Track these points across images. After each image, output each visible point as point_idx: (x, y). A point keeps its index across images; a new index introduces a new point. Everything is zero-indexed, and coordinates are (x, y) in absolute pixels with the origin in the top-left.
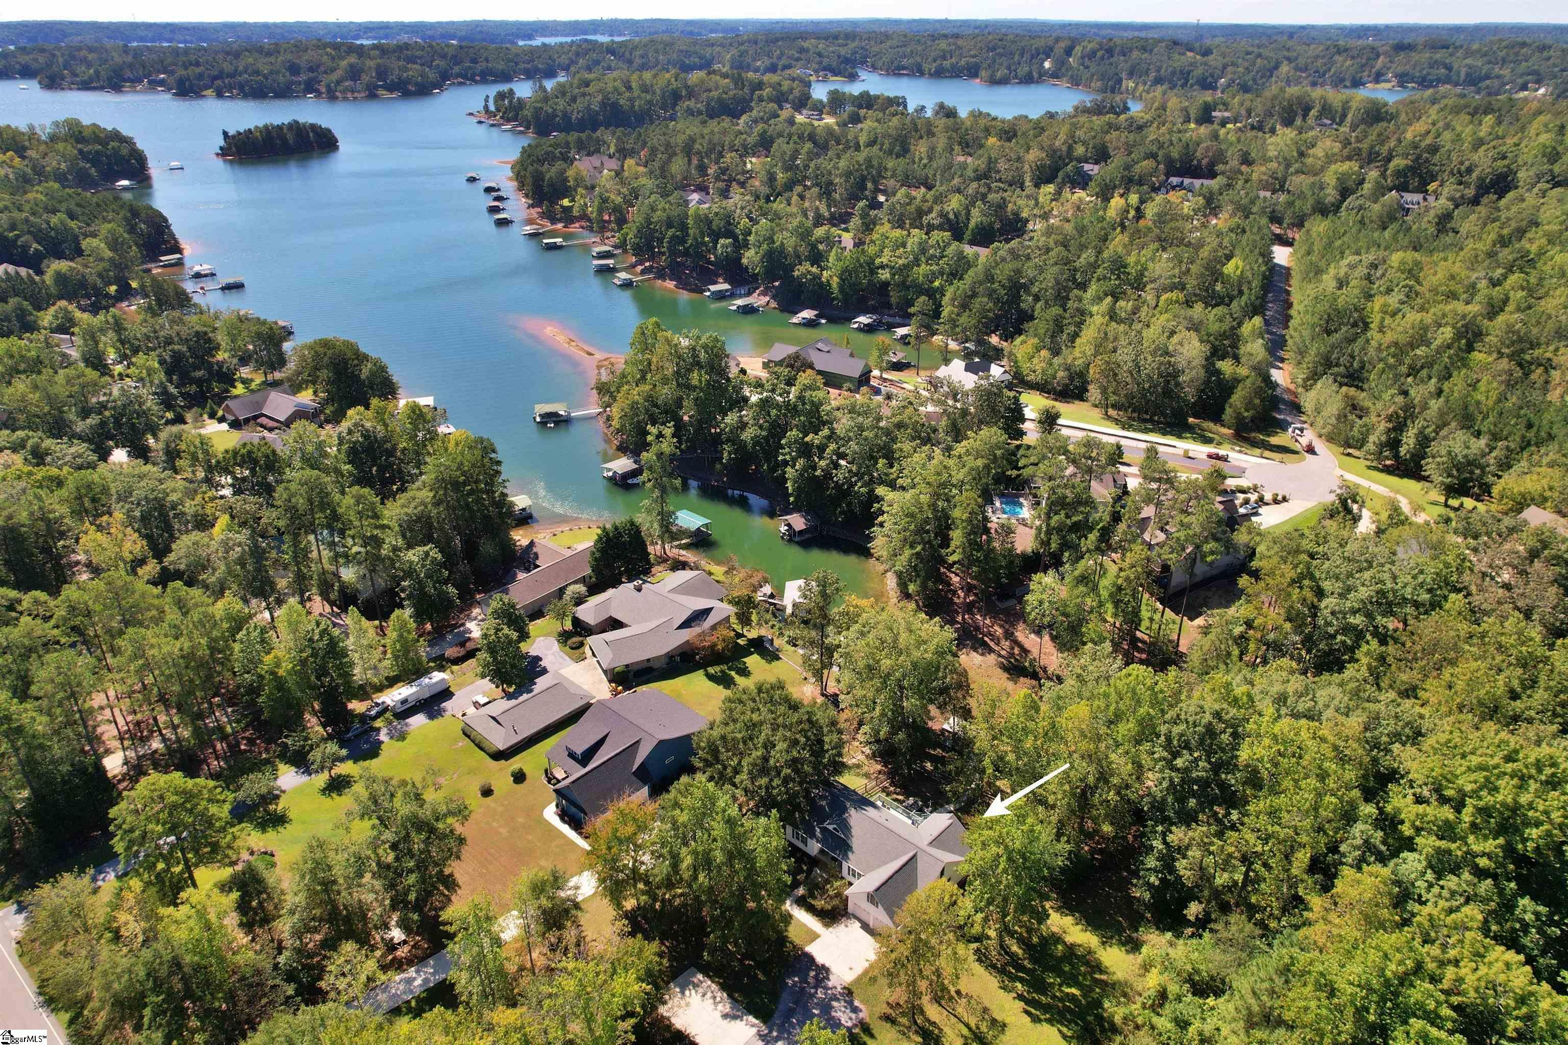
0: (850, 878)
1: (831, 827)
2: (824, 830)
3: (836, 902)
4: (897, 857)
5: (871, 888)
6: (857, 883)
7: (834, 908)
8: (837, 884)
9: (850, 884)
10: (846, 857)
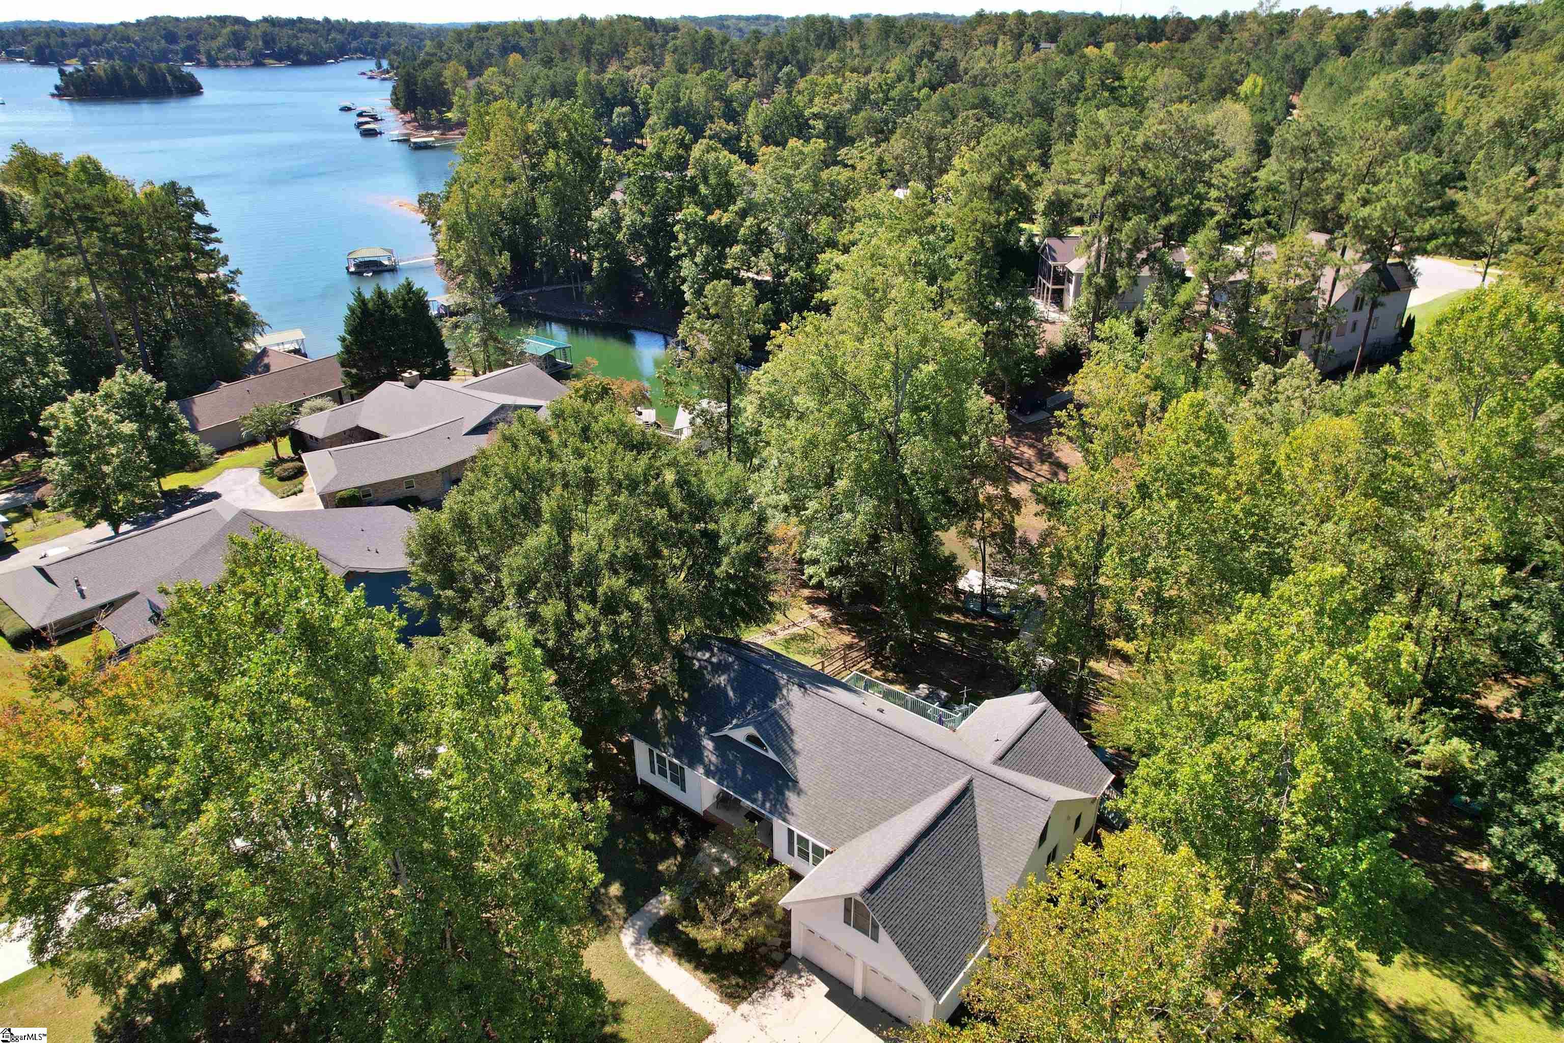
0: (796, 863)
1: (740, 735)
2: (725, 744)
3: (755, 929)
4: (922, 794)
5: (855, 885)
6: (810, 872)
7: (752, 946)
8: (757, 878)
9: (795, 877)
10: (782, 810)
